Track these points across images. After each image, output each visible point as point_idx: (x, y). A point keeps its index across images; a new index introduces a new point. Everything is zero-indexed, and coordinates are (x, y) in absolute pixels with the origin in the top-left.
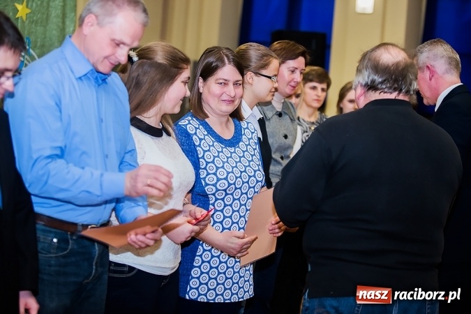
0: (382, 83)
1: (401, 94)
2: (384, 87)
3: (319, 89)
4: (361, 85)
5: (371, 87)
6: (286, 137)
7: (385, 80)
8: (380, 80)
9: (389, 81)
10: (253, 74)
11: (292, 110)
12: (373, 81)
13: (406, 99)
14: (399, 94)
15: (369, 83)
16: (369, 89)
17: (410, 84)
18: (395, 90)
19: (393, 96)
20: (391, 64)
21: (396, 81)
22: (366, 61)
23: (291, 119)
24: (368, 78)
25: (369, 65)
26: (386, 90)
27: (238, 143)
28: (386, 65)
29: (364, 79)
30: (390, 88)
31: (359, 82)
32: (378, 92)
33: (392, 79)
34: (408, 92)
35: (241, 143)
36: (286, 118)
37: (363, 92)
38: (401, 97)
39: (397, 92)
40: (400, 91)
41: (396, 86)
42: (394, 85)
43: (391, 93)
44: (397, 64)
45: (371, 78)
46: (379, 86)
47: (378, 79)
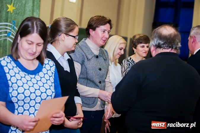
0: (163, 44)
1: (173, 50)
2: (165, 46)
3: (146, 47)
4: (153, 46)
5: (158, 46)
6: (100, 69)
7: (165, 43)
8: (162, 43)
9: (167, 43)
10: (65, 35)
11: (106, 54)
12: (159, 43)
13: (175, 52)
14: (172, 49)
15: (157, 44)
16: (157, 48)
17: (177, 45)
18: (170, 47)
19: (169, 50)
20: (167, 35)
21: (170, 43)
22: (155, 34)
23: (104, 59)
24: (157, 42)
25: (157, 36)
26: (166, 48)
27: (38, 73)
28: (165, 35)
29: (154, 43)
30: (167, 47)
31: (152, 44)
32: (162, 49)
33: (168, 42)
34: (176, 48)
35: (40, 73)
36: (101, 59)
37: (154, 49)
38: (173, 51)
39: (171, 49)
40: (172, 48)
41: (170, 45)
42: (169, 45)
43: (168, 49)
44: (170, 35)
45: (158, 42)
46: (162, 46)
47: (161, 42)
